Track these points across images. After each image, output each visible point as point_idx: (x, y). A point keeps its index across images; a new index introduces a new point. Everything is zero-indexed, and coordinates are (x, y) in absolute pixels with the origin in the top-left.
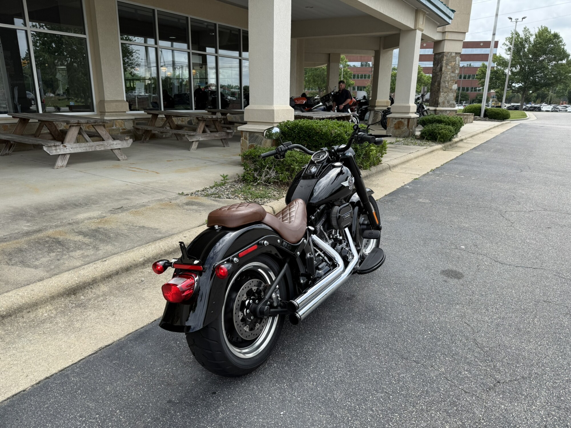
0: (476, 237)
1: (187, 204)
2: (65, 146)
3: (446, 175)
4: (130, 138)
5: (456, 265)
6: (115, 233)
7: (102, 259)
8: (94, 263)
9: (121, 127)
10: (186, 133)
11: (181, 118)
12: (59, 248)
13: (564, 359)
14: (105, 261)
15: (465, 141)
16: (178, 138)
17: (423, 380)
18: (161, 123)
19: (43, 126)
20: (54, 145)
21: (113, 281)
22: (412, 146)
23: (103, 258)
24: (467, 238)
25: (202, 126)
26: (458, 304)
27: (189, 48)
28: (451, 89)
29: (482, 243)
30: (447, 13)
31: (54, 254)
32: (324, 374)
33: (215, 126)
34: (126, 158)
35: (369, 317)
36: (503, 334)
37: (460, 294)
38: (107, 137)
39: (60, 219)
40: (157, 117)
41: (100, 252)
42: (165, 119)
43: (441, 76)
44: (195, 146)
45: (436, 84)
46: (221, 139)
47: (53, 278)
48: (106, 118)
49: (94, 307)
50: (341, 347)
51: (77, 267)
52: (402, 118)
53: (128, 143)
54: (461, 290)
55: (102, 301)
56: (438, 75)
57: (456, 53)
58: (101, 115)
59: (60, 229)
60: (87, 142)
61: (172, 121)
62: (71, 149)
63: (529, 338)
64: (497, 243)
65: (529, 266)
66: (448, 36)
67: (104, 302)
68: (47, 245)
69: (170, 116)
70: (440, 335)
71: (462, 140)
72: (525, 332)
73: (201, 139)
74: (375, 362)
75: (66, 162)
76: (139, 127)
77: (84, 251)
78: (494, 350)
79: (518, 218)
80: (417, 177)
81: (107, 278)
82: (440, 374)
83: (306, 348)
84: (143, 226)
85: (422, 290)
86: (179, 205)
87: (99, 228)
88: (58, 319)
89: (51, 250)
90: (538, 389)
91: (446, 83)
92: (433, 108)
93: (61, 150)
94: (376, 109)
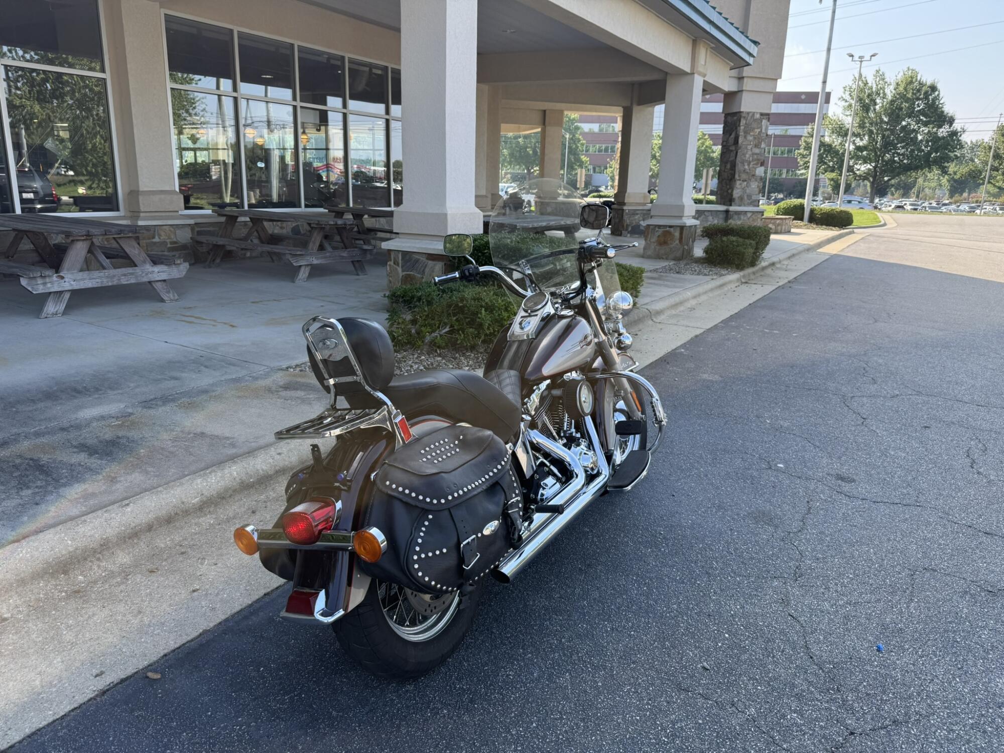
0: (802, 446)
1: (287, 387)
2: (62, 278)
3: (748, 329)
4: (185, 261)
5: (770, 502)
6: (149, 447)
7: (122, 500)
8: (105, 509)
9: (169, 238)
10: (288, 252)
11: (279, 223)
12: (39, 480)
13: (965, 682)
14: (128, 505)
15: (778, 266)
16: (274, 258)
17: (718, 733)
18: (244, 232)
19: (22, 238)
20: (41, 276)
21: (142, 544)
22: (688, 276)
23: (124, 500)
24: (787, 448)
25: (317, 239)
26: (775, 577)
27: (294, 99)
28: (753, 175)
29: (813, 458)
30: (747, 47)
31: (29, 492)
32: (537, 727)
33: (341, 238)
34: (177, 297)
35: (619, 608)
36: (856, 636)
37: (779, 557)
38: (142, 259)
39: (45, 419)
40: (236, 221)
41: (118, 486)
42: (251, 224)
43: (737, 153)
44: (303, 273)
45: (728, 166)
46: (352, 262)
47: (24, 543)
48: (140, 223)
49: (103, 598)
50: (568, 671)
51: (72, 519)
52: (671, 227)
53: (180, 270)
54: (780, 549)
55: (119, 584)
56: (732, 151)
57: (762, 114)
58: (131, 217)
59: (43, 440)
60: (104, 268)
61: (264, 229)
62: (72, 283)
63: (902, 642)
64: (840, 458)
65: (898, 501)
66: (748, 85)
67: (123, 587)
68: (15, 474)
69: (259, 219)
70: (746, 640)
71: (773, 264)
72: (896, 631)
73: (315, 262)
74: (630, 700)
75: (62, 307)
76: (202, 239)
77: (87, 486)
78: (842, 668)
79: (874, 410)
80: (698, 332)
81: (129, 538)
82: (747, 719)
83: (502, 676)
84: (203, 433)
85: (712, 550)
86: (269, 390)
87: (118, 437)
88: (30, 625)
89: (23, 485)
90: (923, 745)
91: (746, 164)
92: (722, 208)
93: (52, 283)
94: (625, 208)
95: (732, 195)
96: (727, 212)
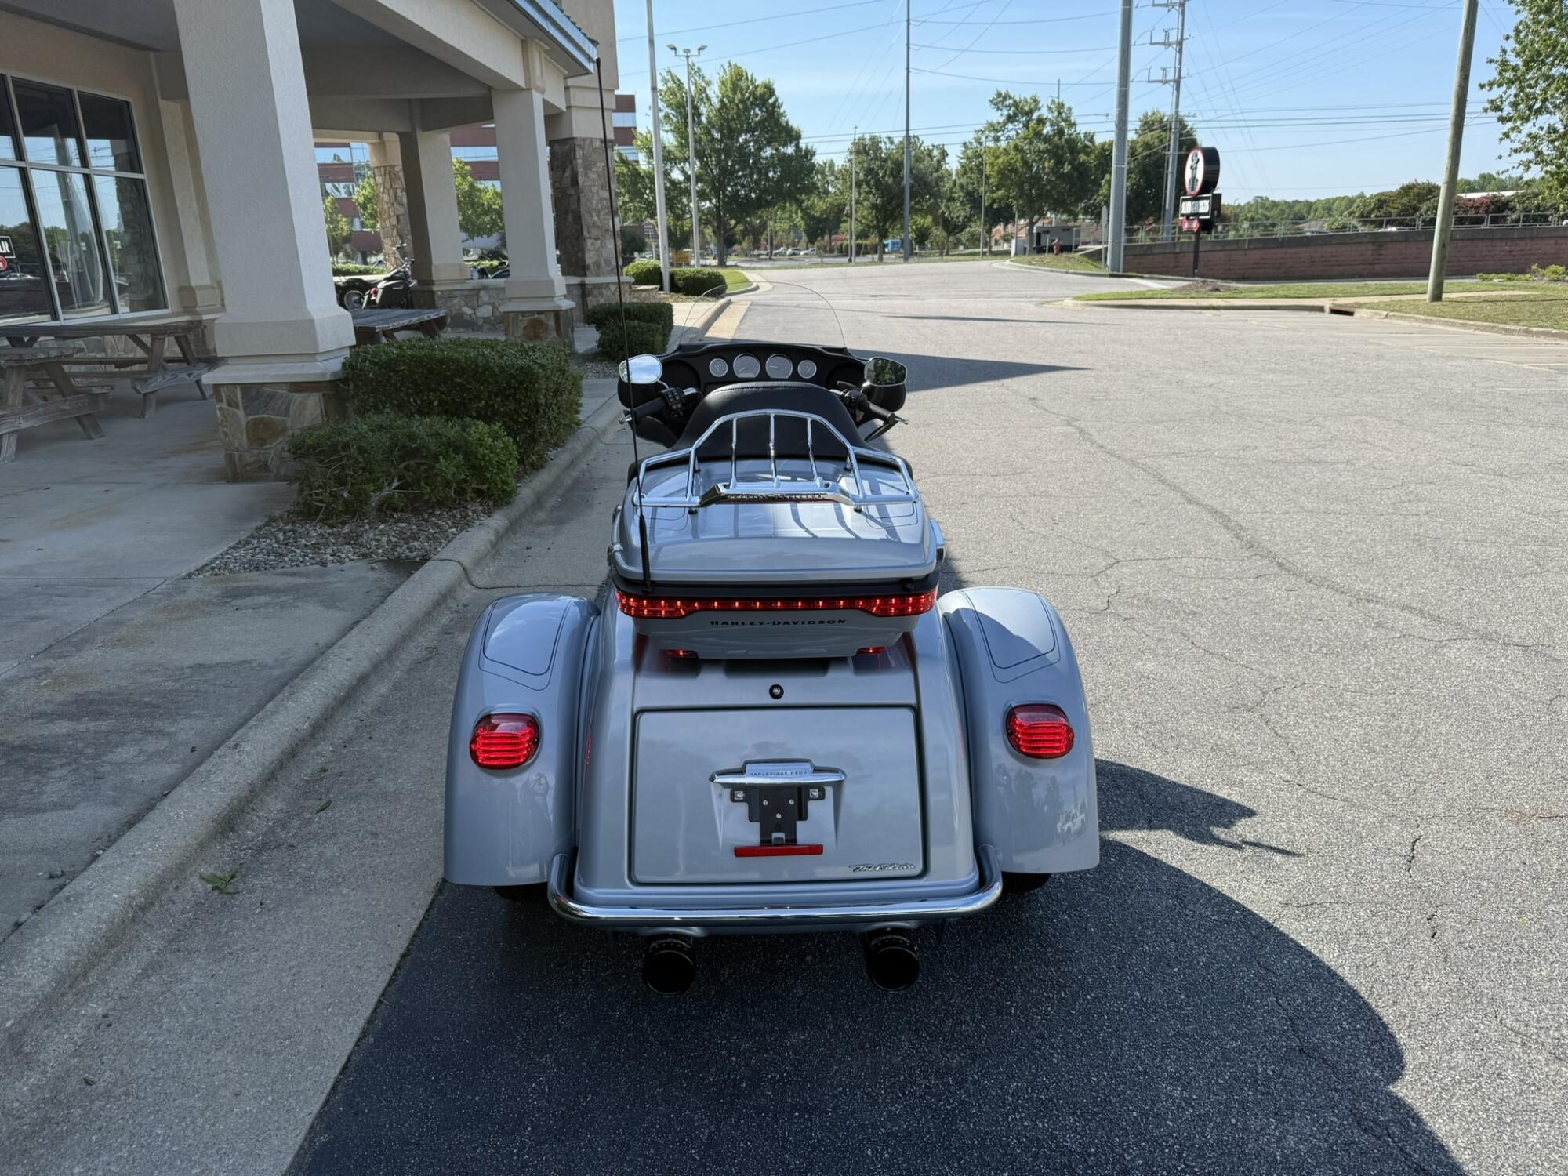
28: (608, 230)
43: (579, 198)
44: (9, 447)
45: (570, 218)
52: (539, 313)
57: (602, 141)
66: (579, 99)
84: (201, 665)
86: (211, 604)
87: (81, 695)
89: (36, 769)
91: (594, 214)
92: (575, 280)
94: (435, 288)
95: (584, 261)
96: (582, 285)
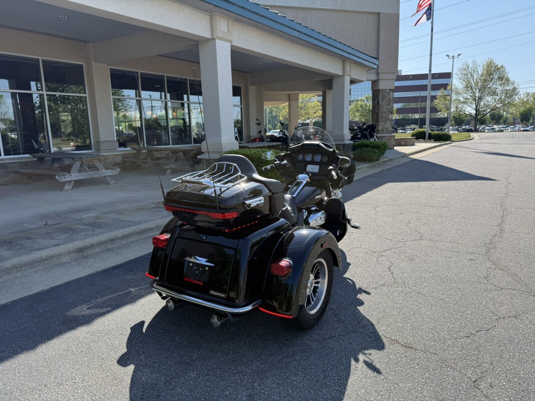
2: (71, 175)
4: (118, 168)
8: (92, 237)
9: (113, 160)
10: (162, 163)
11: (160, 152)
12: (71, 231)
16: (158, 166)
19: (55, 162)
20: (63, 175)
21: (103, 246)
25: (174, 157)
28: (388, 119)
30: (371, 61)
31: (69, 234)
34: (115, 182)
38: (101, 167)
39: (71, 218)
40: (141, 152)
41: (96, 232)
42: (147, 153)
43: (379, 108)
45: (376, 114)
46: (190, 166)
48: (101, 154)
53: (116, 171)
56: (376, 108)
57: (390, 90)
58: (97, 152)
59: (71, 223)
62: (75, 177)
66: (381, 76)
69: (151, 150)
73: (174, 167)
75: (71, 187)
76: (127, 160)
77: (86, 232)
81: (100, 245)
84: (123, 220)
87: (95, 222)
89: (66, 233)
91: (384, 113)
93: (68, 178)
95: (378, 129)
